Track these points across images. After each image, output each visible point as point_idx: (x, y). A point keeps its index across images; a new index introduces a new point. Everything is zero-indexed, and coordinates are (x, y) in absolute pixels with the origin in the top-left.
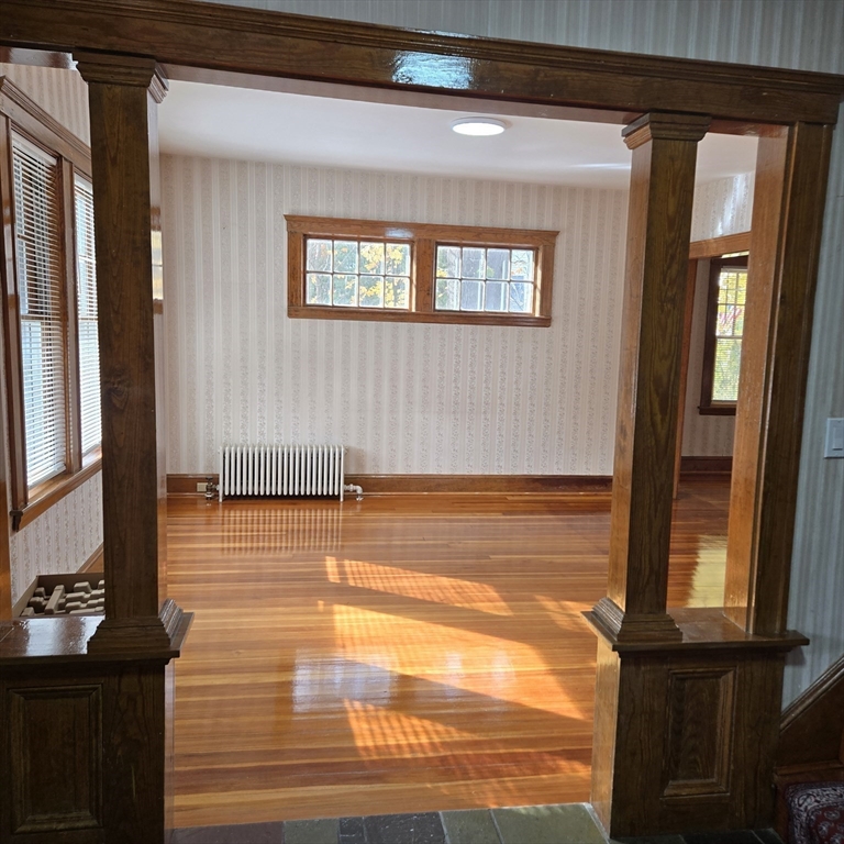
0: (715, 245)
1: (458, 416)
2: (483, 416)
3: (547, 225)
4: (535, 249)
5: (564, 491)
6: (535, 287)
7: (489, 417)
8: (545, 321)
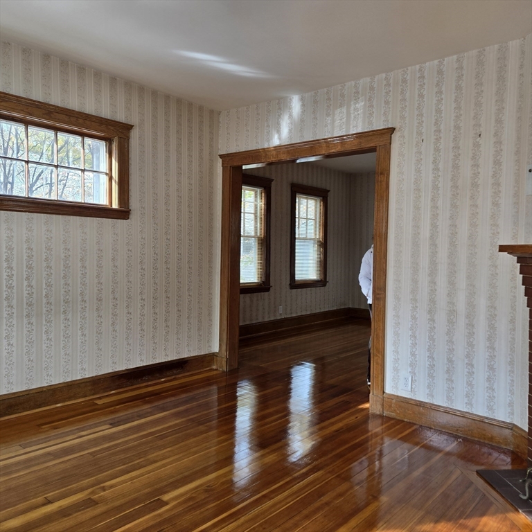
0: (274, 153)
1: (33, 320)
2: (62, 317)
3: (121, 117)
4: (108, 140)
5: (148, 381)
6: (111, 179)
7: (70, 316)
8: (123, 213)
